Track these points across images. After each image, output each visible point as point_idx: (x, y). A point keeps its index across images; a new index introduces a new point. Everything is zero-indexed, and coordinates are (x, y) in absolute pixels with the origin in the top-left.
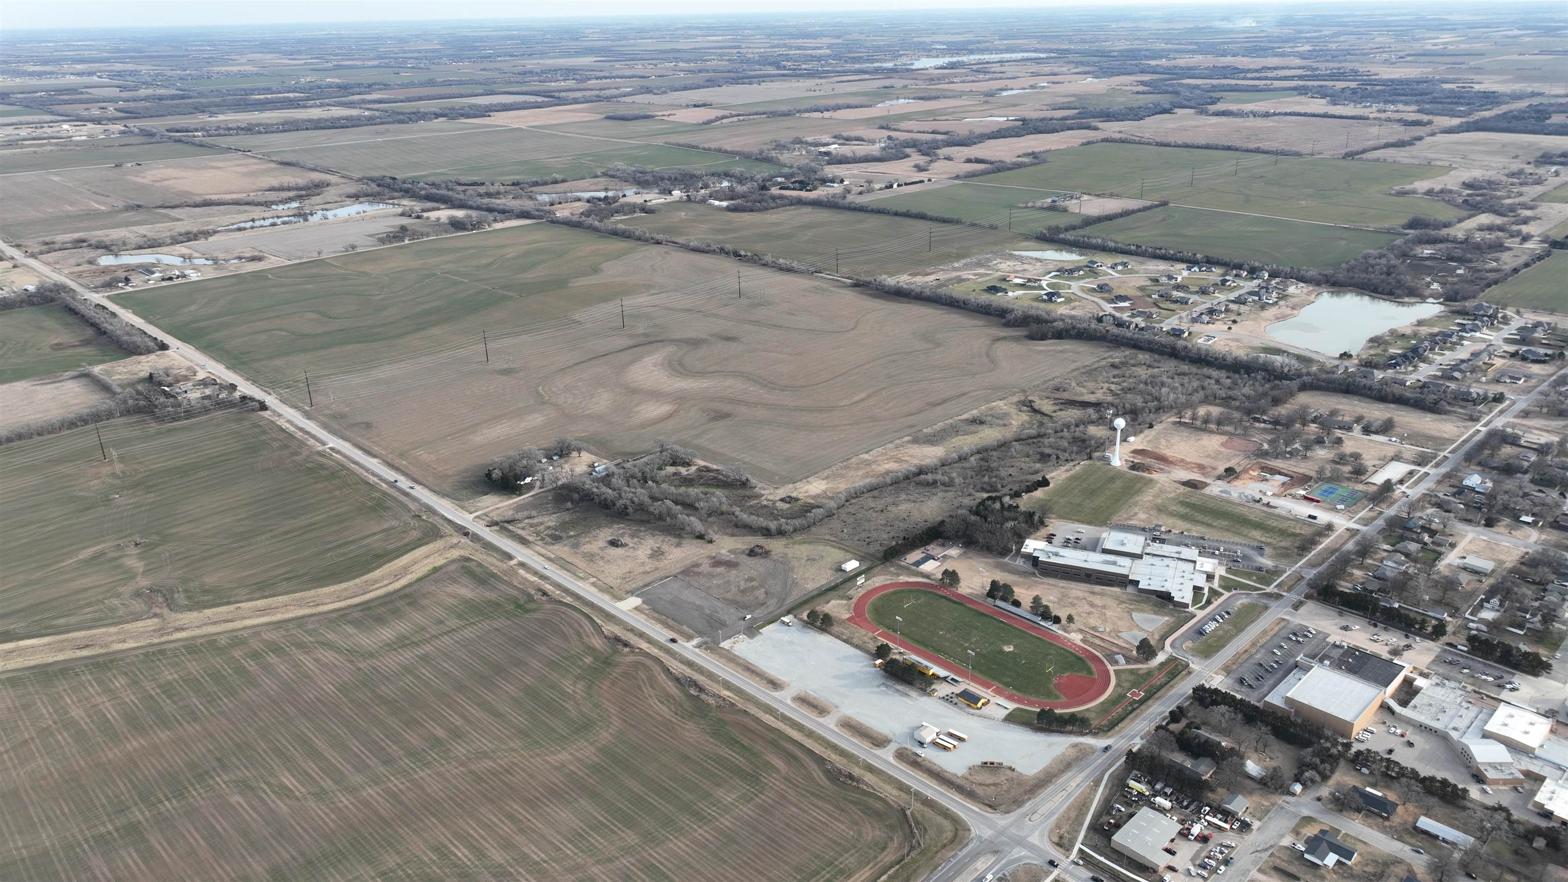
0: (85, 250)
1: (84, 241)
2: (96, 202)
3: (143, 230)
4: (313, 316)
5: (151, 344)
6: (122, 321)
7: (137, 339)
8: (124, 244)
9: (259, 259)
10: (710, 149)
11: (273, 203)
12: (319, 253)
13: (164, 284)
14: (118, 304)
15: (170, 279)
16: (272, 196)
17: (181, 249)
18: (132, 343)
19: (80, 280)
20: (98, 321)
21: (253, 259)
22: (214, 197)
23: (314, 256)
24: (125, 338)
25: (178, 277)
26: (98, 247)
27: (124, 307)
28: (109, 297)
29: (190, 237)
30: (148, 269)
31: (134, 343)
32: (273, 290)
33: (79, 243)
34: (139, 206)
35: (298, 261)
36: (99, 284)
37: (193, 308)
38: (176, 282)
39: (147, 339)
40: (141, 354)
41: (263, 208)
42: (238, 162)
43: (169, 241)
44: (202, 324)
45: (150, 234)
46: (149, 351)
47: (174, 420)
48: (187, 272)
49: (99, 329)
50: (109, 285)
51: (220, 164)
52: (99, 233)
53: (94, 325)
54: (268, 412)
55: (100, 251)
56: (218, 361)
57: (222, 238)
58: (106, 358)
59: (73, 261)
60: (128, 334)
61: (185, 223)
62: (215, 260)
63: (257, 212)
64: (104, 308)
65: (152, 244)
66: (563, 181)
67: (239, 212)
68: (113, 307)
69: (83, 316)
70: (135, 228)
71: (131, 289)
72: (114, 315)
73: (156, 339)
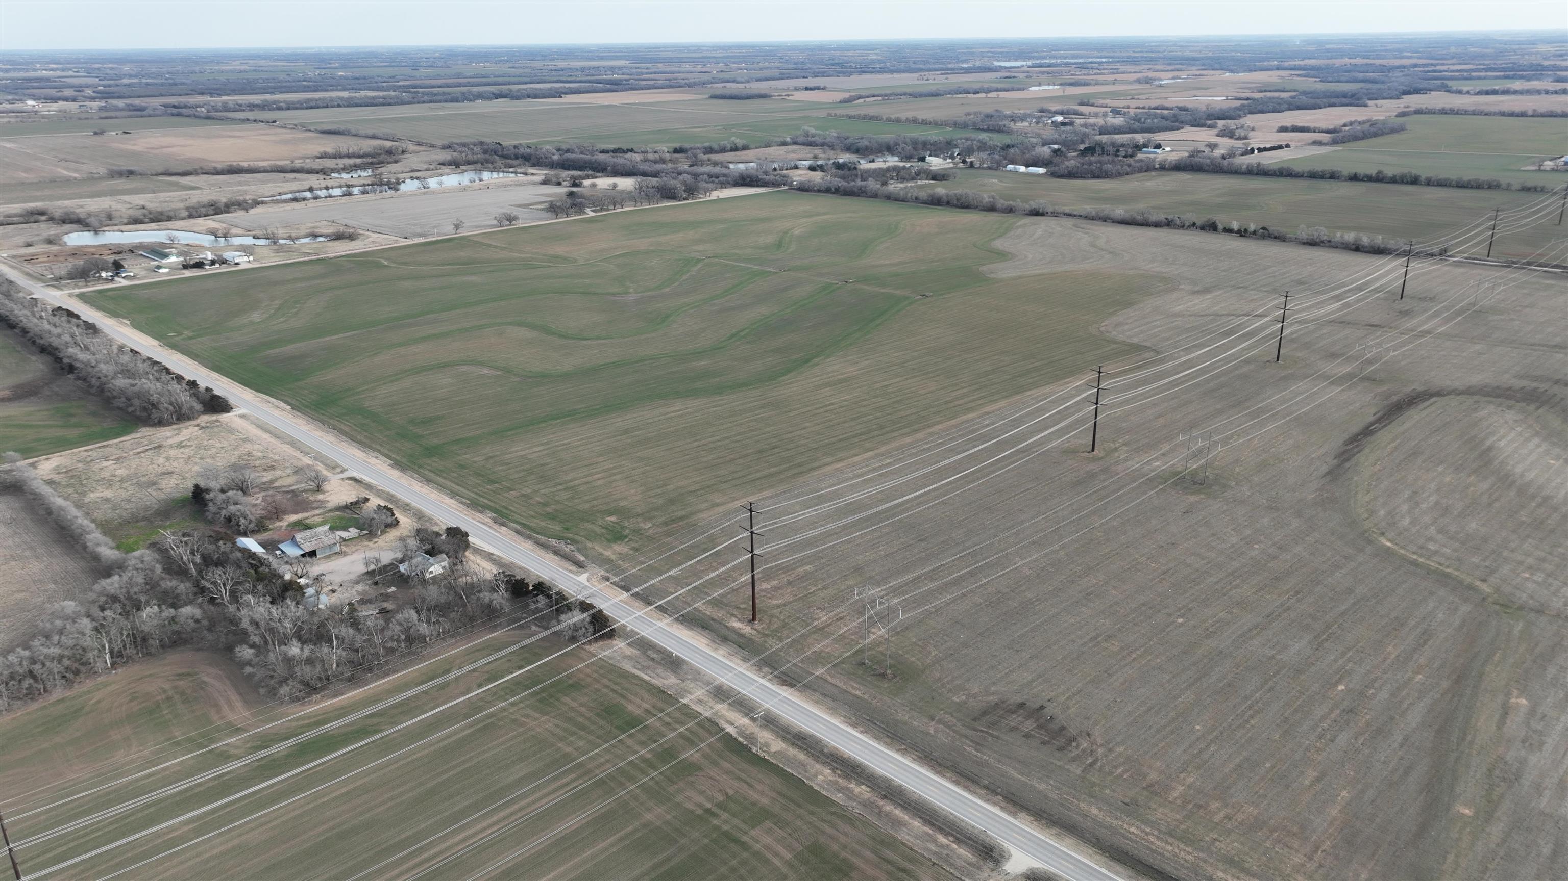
0: (43, 226)
1: (42, 213)
2: (65, 169)
3: (139, 200)
4: (523, 333)
5: (185, 398)
6: (111, 342)
7: (151, 385)
8: (110, 217)
9: (351, 237)
10: (898, 120)
11: (333, 170)
12: (457, 227)
13: (188, 273)
14: (100, 308)
15: (199, 265)
16: (329, 163)
17: (211, 223)
18: (138, 395)
19: (28, 268)
20: (55, 342)
21: (338, 237)
22: (245, 164)
23: (448, 231)
24: (121, 382)
25: (213, 262)
26: (64, 221)
27: (114, 314)
28: (82, 297)
29: (216, 209)
30: (158, 251)
31: (142, 395)
32: (406, 284)
33: (33, 216)
34: (131, 173)
35: (421, 240)
36: (63, 272)
37: (256, 316)
38: (209, 270)
39: (175, 386)
40: (160, 423)
41: (321, 177)
42: (261, 132)
43: (185, 214)
44: (290, 349)
45: (150, 206)
46: (181, 416)
47: (311, 689)
48: (228, 255)
49: (58, 360)
50: (82, 274)
51: (238, 134)
52: (67, 203)
53: (47, 351)
54: (619, 645)
55: (67, 227)
56: (364, 445)
57: (271, 210)
58: (72, 433)
59: (20, 240)
60: (127, 372)
61: (205, 192)
62: (273, 239)
63: (314, 180)
64: (71, 314)
65: (158, 218)
66: (745, 148)
67: (286, 180)
68: (89, 314)
69: (25, 331)
70: (127, 198)
71: (125, 283)
72: (91, 328)
73: (193, 384)
